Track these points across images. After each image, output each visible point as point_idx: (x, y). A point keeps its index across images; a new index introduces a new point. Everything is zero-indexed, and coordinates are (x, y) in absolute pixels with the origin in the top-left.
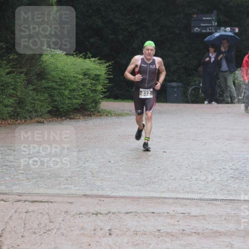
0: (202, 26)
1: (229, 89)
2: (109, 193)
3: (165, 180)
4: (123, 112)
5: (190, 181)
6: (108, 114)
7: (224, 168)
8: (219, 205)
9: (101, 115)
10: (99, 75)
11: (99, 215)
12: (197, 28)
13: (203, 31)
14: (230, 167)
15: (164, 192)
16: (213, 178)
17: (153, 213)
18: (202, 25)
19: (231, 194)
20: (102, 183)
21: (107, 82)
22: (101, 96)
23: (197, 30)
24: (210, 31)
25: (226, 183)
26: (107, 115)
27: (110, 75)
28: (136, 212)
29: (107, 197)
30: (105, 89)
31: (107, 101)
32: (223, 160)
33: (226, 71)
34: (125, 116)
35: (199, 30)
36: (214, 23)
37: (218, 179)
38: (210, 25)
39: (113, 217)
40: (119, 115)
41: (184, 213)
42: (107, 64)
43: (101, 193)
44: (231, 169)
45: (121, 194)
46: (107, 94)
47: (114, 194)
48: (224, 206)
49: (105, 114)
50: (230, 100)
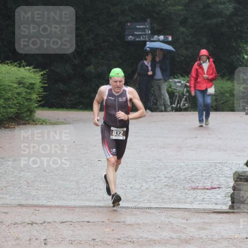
0: (136, 35)
1: (162, 97)
2: (44, 202)
3: (100, 189)
4: (58, 121)
5: (125, 189)
6: (43, 122)
7: (158, 176)
8: (154, 213)
9: (36, 124)
10: (34, 84)
11: (34, 225)
12: (131, 37)
13: (137, 39)
14: (164, 175)
15: (99, 201)
16: (148, 186)
17: (88, 222)
18: (135, 33)
19: (164, 203)
20: (37, 192)
21: (41, 91)
22: (36, 105)
23: (131, 38)
24: (144, 39)
25: (160, 192)
26: (42, 124)
27: (44, 83)
28: (71, 222)
29: (42, 206)
30: (40, 97)
31: (42, 110)
32: (157, 168)
33: (160, 80)
34: (60, 124)
35: (133, 38)
36: (147, 31)
37: (153, 187)
38: (144, 33)
39: (48, 226)
40: (54, 124)
41: (119, 222)
42: (42, 73)
43: (35, 202)
44: (165, 177)
45: (57, 203)
46: (42, 103)
47: (49, 204)
48: (158, 214)
49: (40, 123)
50: (163, 108)
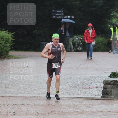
0: (57, 15)
1: (70, 45)
2: (14, 95)
3: (40, 89)
4: (20, 56)
5: (52, 89)
6: (13, 57)
7: (68, 82)
8: (66, 100)
9: (9, 58)
10: (8, 39)
11: (9, 106)
12: (54, 16)
13: (57, 18)
14: (70, 82)
15: (40, 94)
16: (63, 87)
17: (35, 104)
18: (56, 15)
19: (71, 95)
20: (10, 90)
21: (12, 42)
22: (9, 49)
23: (54, 17)
24: (61, 18)
25: (69, 90)
26: (12, 58)
27: (13, 39)
28: (26, 104)
29: (13, 97)
30: (11, 45)
31: (12, 51)
32: (67, 79)
34: (21, 58)
35: (55, 17)
36: (62, 14)
37: (65, 88)
38: (61, 15)
39: (16, 106)
40: (18, 58)
41: (49, 104)
42: (12, 34)
43: (9, 95)
44: (71, 83)
45: (19, 95)
46: (12, 48)
47: (16, 96)
48: (68, 100)
49: (11, 57)
50: (70, 50)
